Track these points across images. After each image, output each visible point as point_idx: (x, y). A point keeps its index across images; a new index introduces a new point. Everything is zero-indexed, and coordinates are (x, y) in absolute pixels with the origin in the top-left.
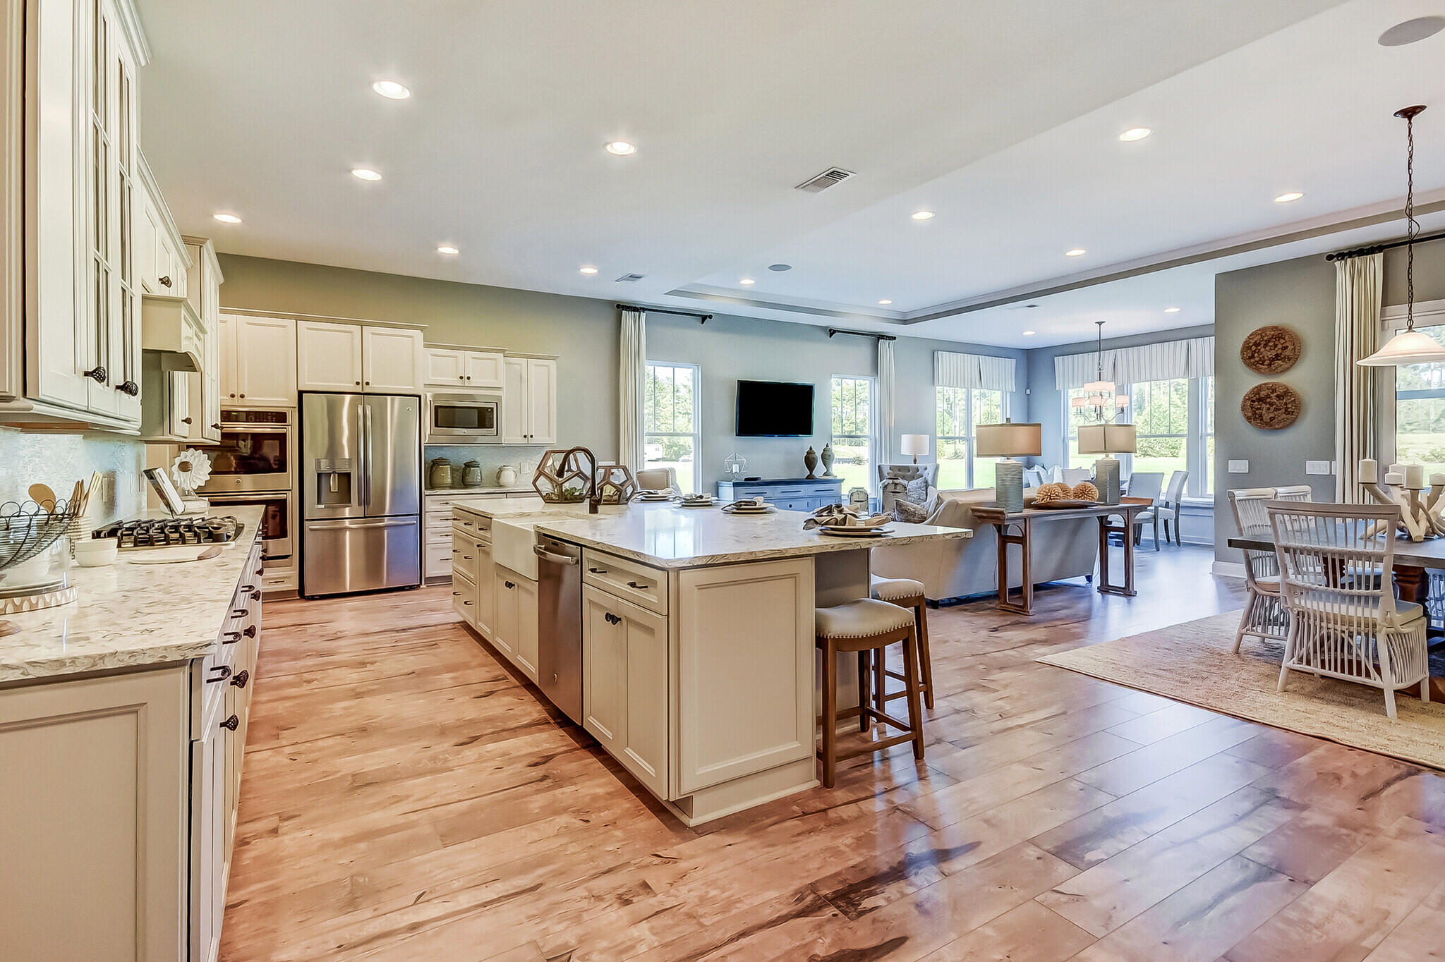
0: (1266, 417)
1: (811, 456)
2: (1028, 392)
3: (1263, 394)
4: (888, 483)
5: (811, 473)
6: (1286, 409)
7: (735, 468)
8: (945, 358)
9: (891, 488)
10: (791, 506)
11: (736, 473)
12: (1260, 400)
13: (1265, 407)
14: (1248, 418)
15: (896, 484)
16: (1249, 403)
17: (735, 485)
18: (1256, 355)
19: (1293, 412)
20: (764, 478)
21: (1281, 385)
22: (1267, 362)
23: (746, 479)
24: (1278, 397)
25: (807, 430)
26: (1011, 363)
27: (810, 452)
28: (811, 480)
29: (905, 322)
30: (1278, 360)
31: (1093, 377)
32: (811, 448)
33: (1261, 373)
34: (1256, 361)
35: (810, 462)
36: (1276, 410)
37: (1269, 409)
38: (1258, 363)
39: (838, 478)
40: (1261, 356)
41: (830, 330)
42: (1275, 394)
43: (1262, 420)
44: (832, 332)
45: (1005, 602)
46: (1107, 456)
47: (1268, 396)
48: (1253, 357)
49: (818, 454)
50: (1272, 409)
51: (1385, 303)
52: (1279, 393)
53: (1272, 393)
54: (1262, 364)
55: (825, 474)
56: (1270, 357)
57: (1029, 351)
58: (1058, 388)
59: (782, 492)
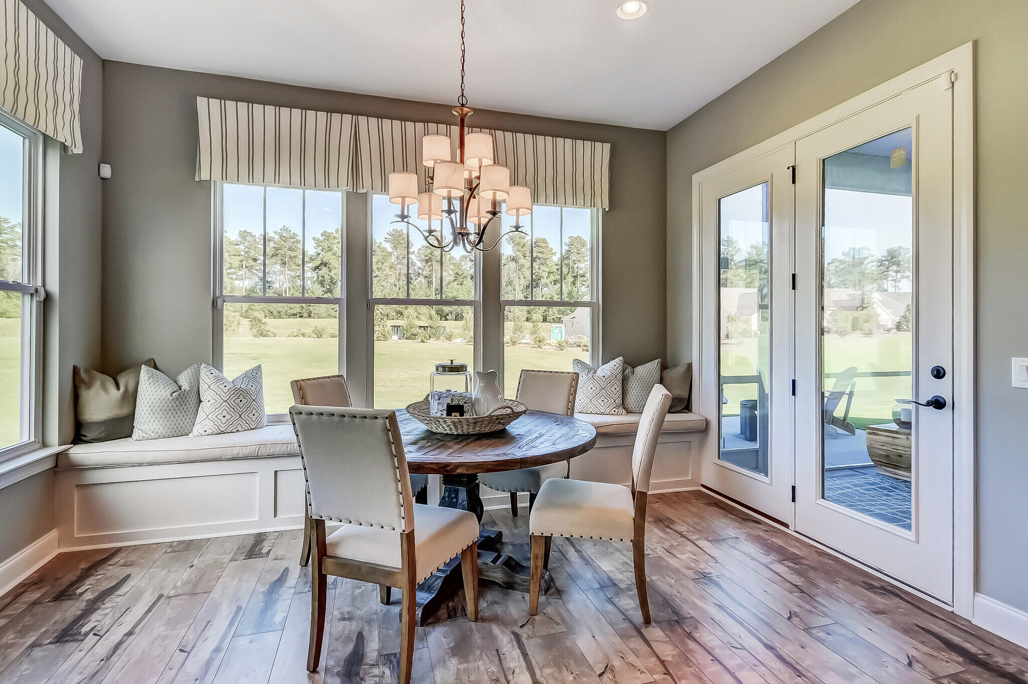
57: (105, 63)
58: (205, 176)
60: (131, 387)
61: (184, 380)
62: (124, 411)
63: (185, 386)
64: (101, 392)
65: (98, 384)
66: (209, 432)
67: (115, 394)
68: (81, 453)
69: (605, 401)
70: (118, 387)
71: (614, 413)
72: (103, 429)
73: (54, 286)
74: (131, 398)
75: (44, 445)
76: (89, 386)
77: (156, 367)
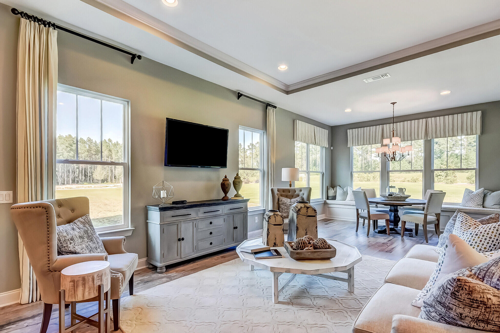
1: (226, 183)
2: (332, 148)
4: (301, 207)
5: (225, 195)
7: (163, 194)
8: (299, 124)
9: (303, 211)
10: (211, 223)
11: (163, 198)
15: (308, 208)
17: (162, 209)
23: (174, 203)
25: (223, 164)
26: (326, 133)
27: (226, 179)
28: (225, 200)
29: (287, 93)
32: (226, 177)
35: (225, 187)
39: (245, 198)
41: (239, 93)
44: (239, 95)
49: (231, 181)
55: (236, 196)
57: (332, 127)
58: (349, 146)
59: (204, 213)
60: (336, 190)
61: (345, 190)
62: (334, 195)
63: (345, 191)
64: (331, 191)
65: (330, 189)
66: (349, 200)
67: (333, 191)
68: (328, 201)
69: (472, 202)
70: (334, 190)
71: (475, 207)
72: (331, 198)
73: (324, 172)
74: (336, 192)
75: (323, 199)
76: (329, 190)
77: (340, 187)
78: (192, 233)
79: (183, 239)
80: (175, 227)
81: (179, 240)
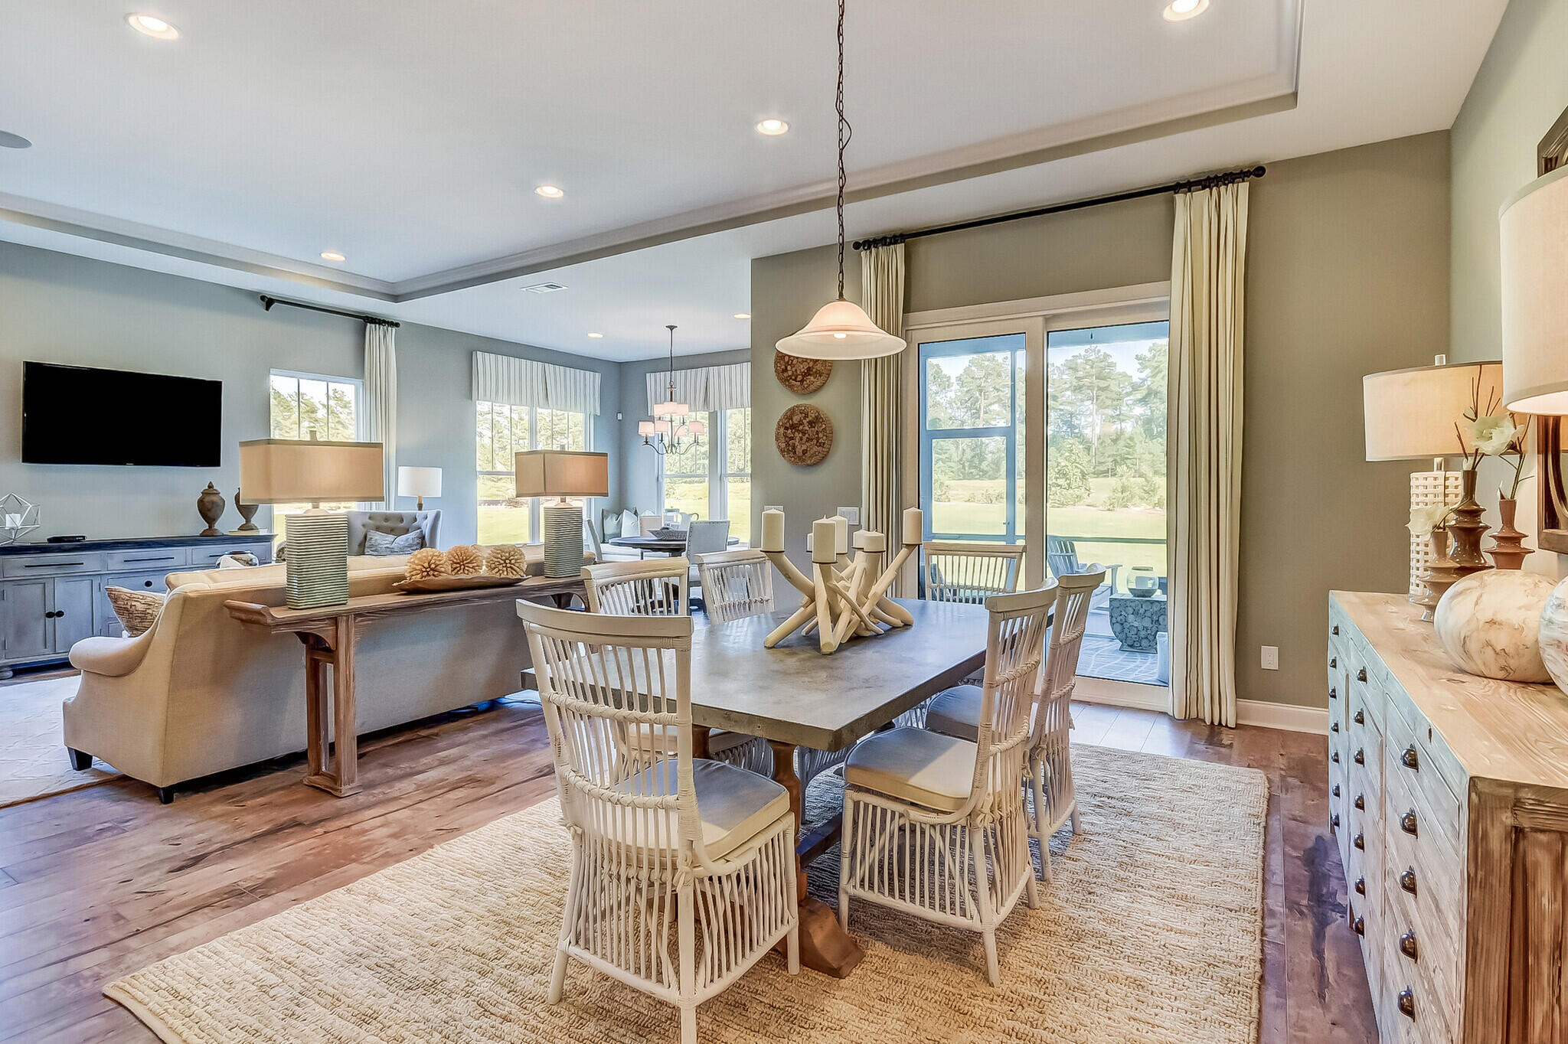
0: (799, 450)
1: (209, 500)
2: (620, 416)
3: (796, 419)
5: (210, 527)
6: (818, 439)
7: (13, 521)
8: (485, 362)
10: (148, 584)
11: (12, 528)
12: (793, 427)
13: (798, 435)
14: (782, 451)
16: (782, 430)
18: (789, 368)
19: (824, 444)
20: (91, 537)
21: (813, 408)
22: (799, 378)
23: (50, 540)
24: (810, 423)
26: (594, 379)
27: (210, 490)
29: (396, 298)
30: (810, 375)
31: (665, 398)
32: (210, 486)
33: (794, 391)
34: (789, 376)
35: (208, 507)
36: (809, 440)
37: (801, 439)
38: (791, 378)
40: (794, 369)
41: (264, 298)
42: (808, 420)
43: (795, 453)
44: (268, 302)
45: (318, 772)
46: (563, 501)
47: (801, 423)
48: (786, 370)
49: (229, 497)
50: (805, 438)
51: (907, 309)
52: (810, 418)
53: (805, 418)
54: (795, 380)
55: (242, 528)
56: (802, 370)
57: (620, 364)
59: (125, 561)
78: (90, 602)
79: (60, 614)
80: (38, 589)
81: (50, 615)
